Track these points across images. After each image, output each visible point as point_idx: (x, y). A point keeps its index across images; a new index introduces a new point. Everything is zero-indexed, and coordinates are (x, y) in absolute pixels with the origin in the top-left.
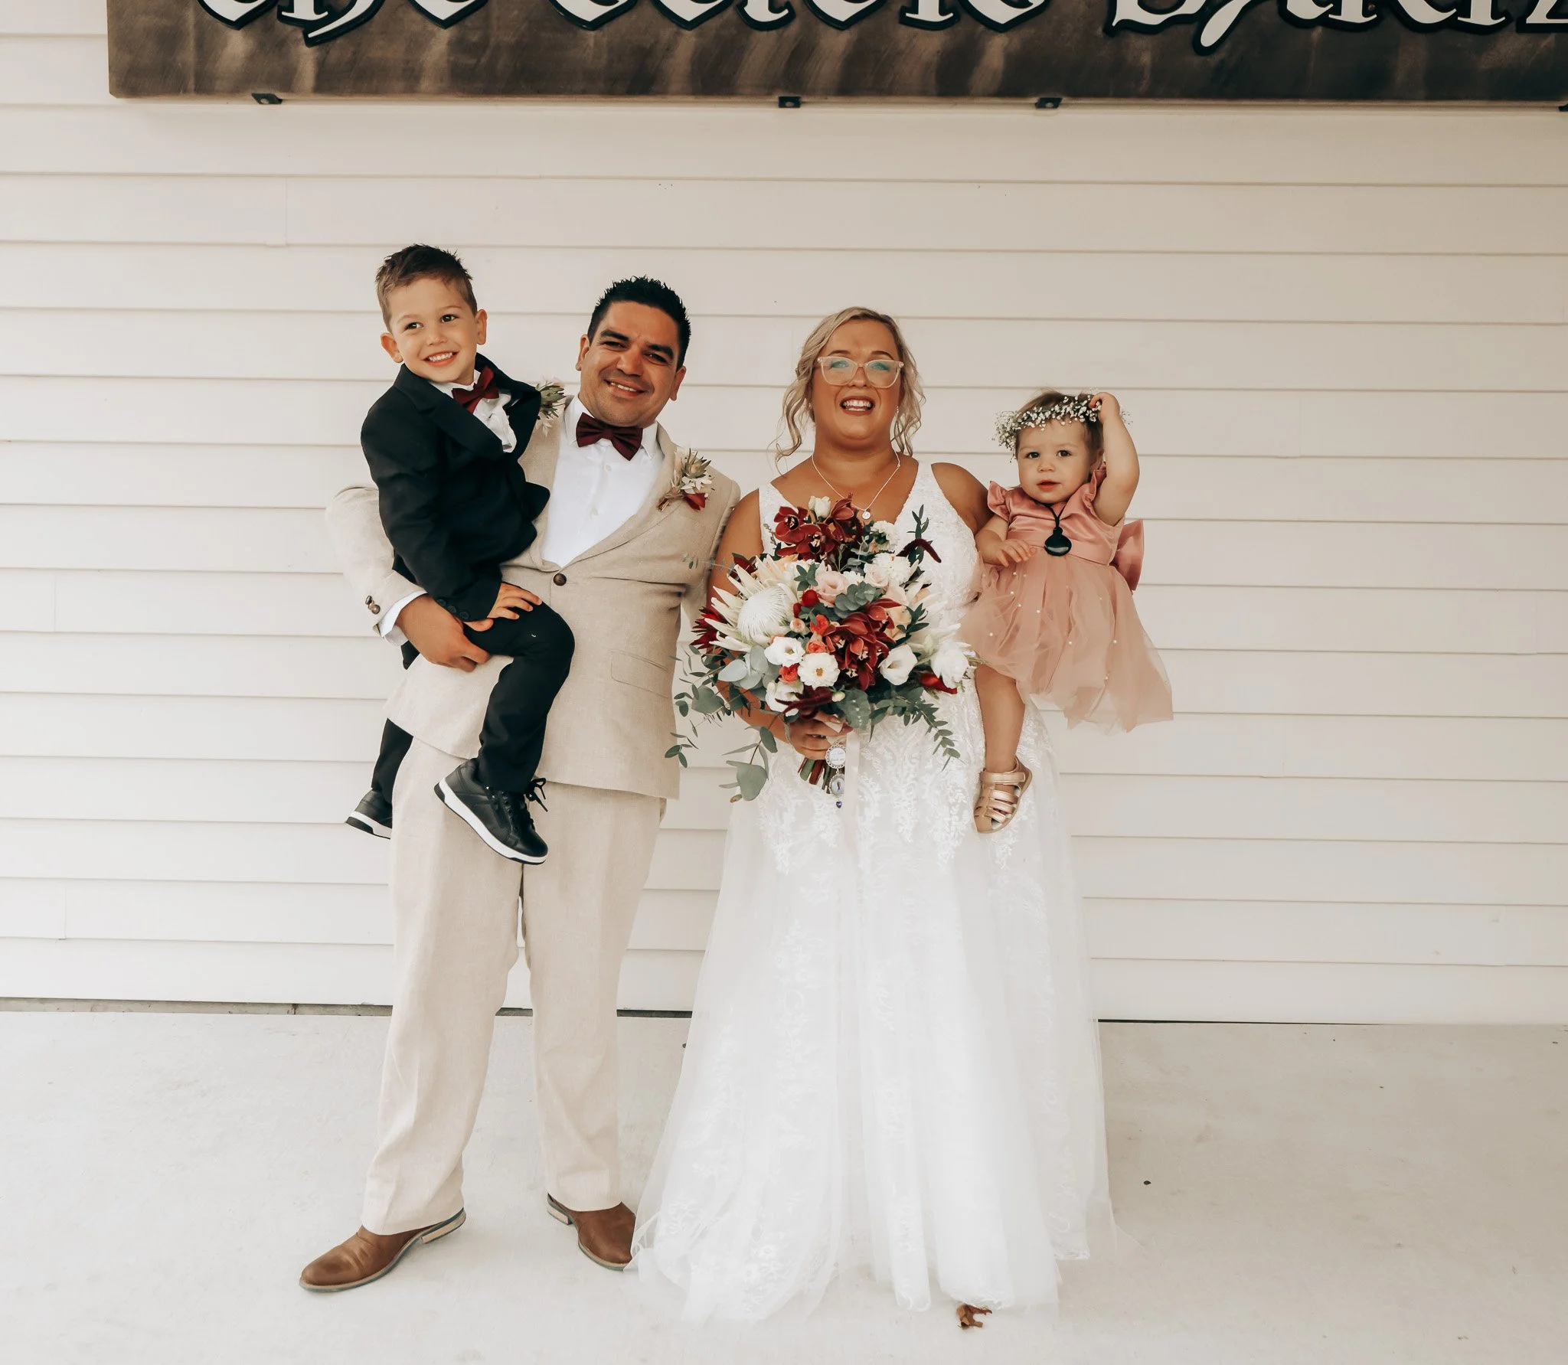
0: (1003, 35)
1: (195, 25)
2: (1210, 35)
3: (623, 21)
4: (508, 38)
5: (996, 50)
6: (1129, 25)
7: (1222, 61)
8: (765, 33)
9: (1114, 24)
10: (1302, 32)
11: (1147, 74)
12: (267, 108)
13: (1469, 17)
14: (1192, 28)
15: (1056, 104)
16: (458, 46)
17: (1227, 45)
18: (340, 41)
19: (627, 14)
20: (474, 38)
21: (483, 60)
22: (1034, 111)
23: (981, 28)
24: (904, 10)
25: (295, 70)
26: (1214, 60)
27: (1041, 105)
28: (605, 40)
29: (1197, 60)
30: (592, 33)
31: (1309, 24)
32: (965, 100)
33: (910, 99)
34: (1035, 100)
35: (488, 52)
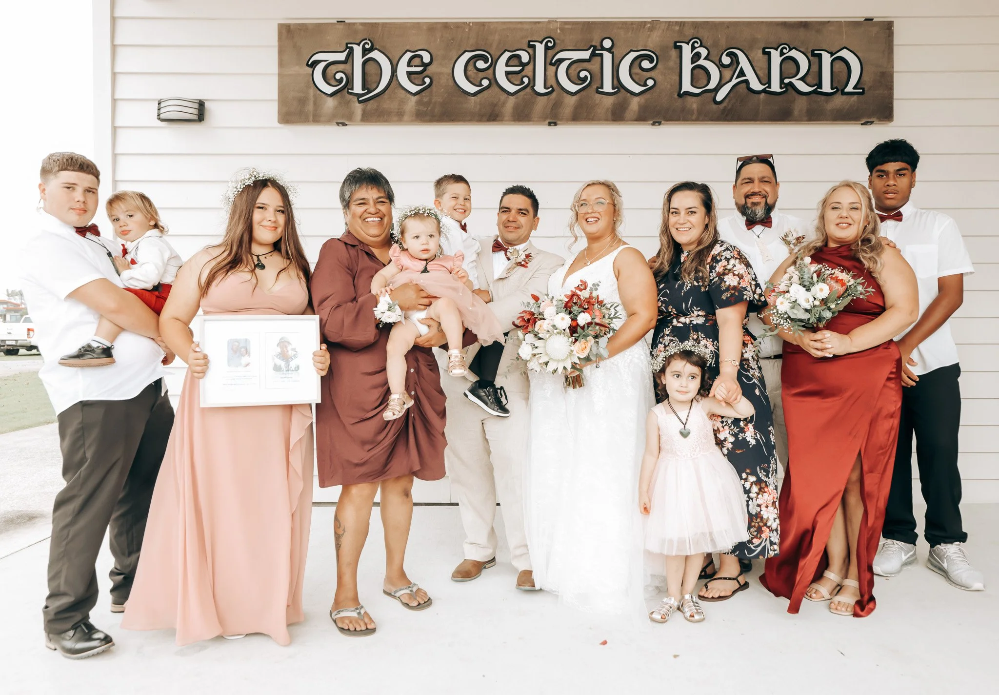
0: (637, 97)
1: (313, 96)
2: (719, 97)
3: (485, 92)
4: (440, 100)
5: (635, 104)
6: (687, 93)
7: (725, 107)
8: (542, 97)
9: (681, 93)
10: (756, 95)
11: (695, 112)
12: (341, 128)
13: (822, 89)
14: (713, 94)
15: (660, 123)
16: (419, 103)
17: (727, 100)
18: (371, 101)
19: (487, 90)
20: (426, 100)
21: (429, 108)
22: (651, 126)
23: (629, 94)
24: (598, 88)
25: (353, 113)
26: (722, 106)
27: (653, 124)
28: (479, 100)
29: (715, 106)
30: (473, 98)
31: (758, 92)
32: (623, 122)
33: (601, 122)
34: (651, 122)
35: (431, 105)
